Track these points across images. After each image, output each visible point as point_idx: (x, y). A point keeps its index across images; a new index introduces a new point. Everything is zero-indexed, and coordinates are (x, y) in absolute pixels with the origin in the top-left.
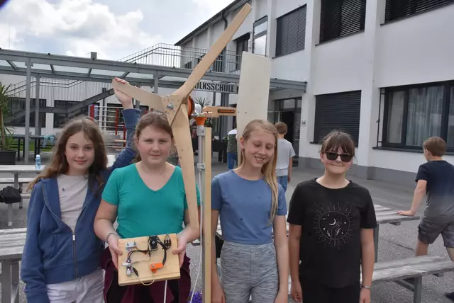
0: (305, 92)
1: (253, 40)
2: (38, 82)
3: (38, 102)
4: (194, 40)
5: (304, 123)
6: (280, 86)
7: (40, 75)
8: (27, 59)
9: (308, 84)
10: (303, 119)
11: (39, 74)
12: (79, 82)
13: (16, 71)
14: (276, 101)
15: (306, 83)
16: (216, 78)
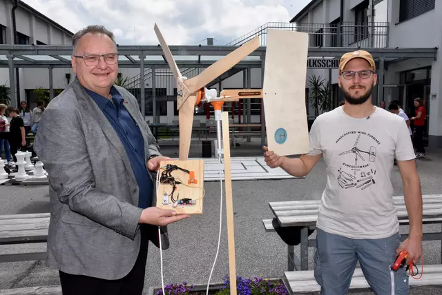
0: (435, 59)
1: (373, 6)
2: (153, 73)
3: (154, 91)
4: (309, 14)
5: (435, 96)
6: (402, 56)
7: (156, 66)
8: (141, 52)
9: (438, 51)
10: (433, 91)
11: (154, 65)
12: (192, 69)
13: (133, 64)
14: (402, 73)
15: (436, 49)
16: (328, 54)
